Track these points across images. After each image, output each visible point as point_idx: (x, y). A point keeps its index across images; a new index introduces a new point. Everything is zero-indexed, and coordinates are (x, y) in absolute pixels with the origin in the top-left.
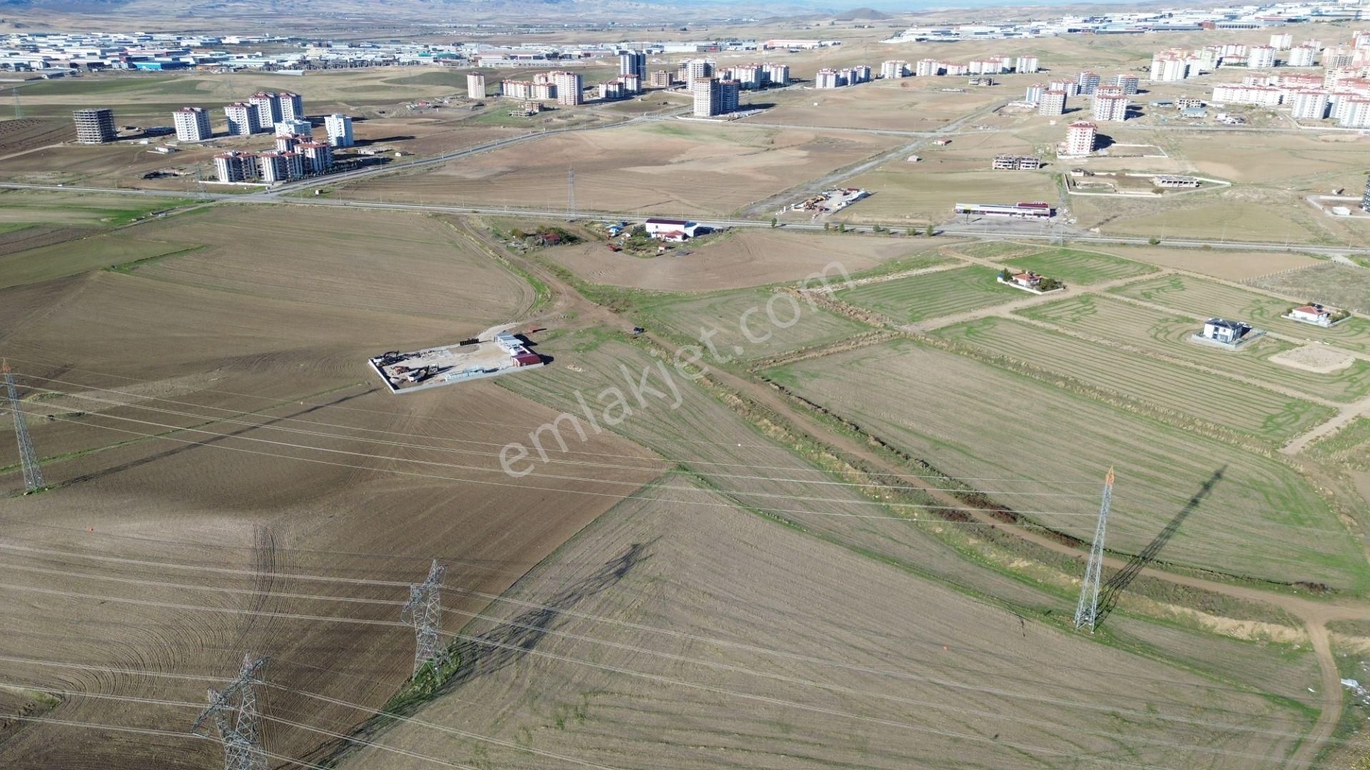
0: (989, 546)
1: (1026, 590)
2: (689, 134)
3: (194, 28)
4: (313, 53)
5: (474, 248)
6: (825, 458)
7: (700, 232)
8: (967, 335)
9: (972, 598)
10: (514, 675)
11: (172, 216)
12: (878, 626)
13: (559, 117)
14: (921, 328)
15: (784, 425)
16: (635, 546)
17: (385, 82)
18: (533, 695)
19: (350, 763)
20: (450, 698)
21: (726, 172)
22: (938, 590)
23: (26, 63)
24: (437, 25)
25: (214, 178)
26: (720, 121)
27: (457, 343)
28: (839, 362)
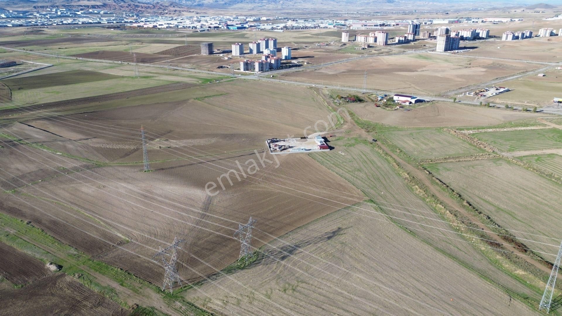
0: (507, 261)
1: (519, 285)
2: (431, 59)
3: (252, 14)
4: (290, 23)
5: (320, 102)
6: (439, 207)
7: (417, 101)
8: (536, 161)
9: (488, 282)
10: (275, 267)
11: (221, 82)
12: (435, 284)
13: (375, 50)
14: (513, 155)
15: (425, 189)
16: (339, 228)
17: (311, 35)
18: (279, 277)
19: (207, 285)
20: (249, 270)
21: (442, 76)
22: (472, 275)
23: (195, 26)
24: (341, 12)
25: (239, 69)
26: (448, 54)
27: (299, 138)
28: (463, 166)
